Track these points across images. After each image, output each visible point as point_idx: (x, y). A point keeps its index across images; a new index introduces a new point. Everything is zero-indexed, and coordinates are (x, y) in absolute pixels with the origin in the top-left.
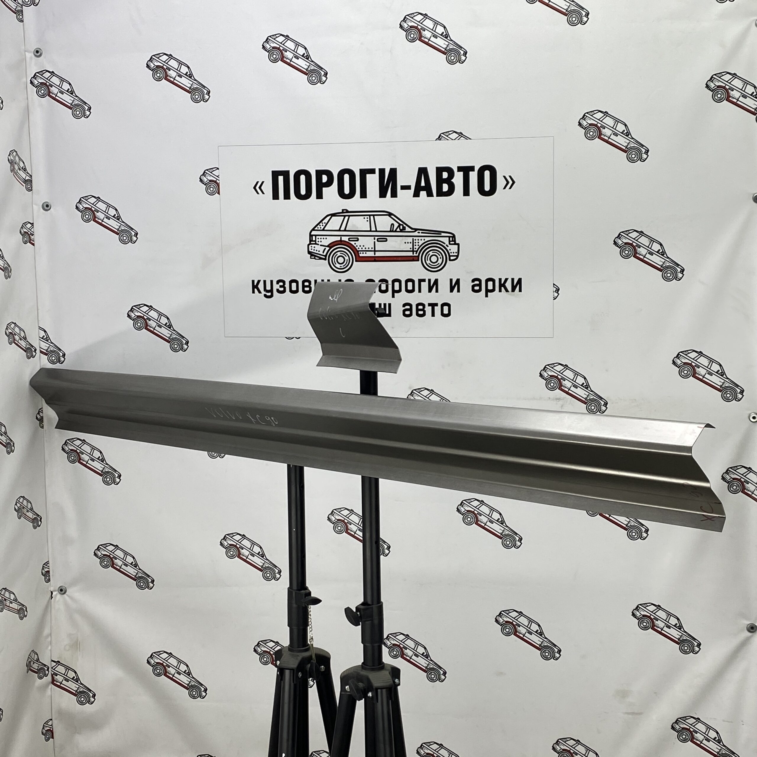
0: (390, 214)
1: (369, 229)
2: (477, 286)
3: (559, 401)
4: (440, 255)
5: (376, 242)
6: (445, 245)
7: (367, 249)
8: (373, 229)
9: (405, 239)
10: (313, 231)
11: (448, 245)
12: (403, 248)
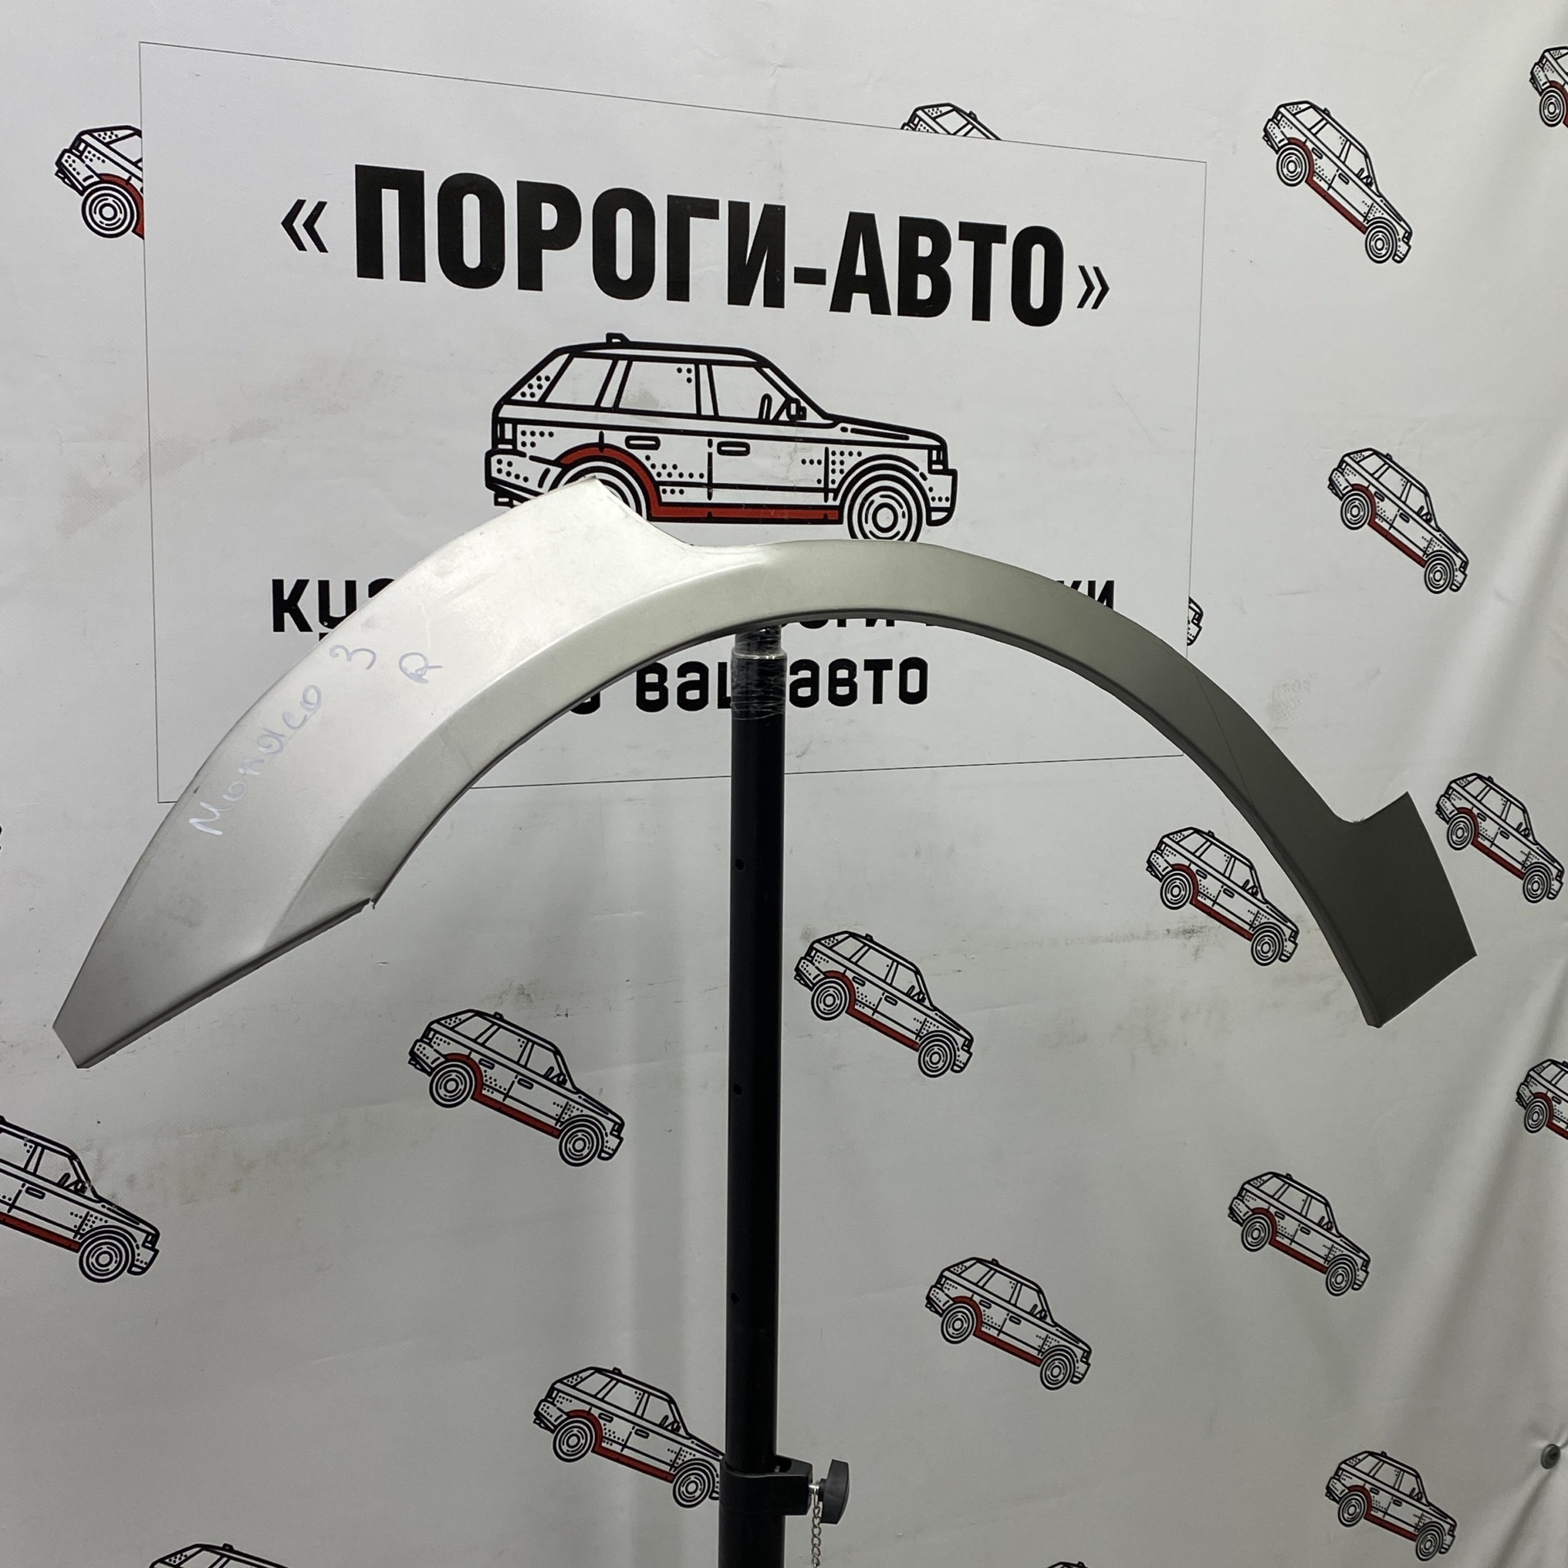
0: (760, 363)
1: (695, 412)
3: (1190, 937)
4: (901, 507)
5: (716, 456)
6: (917, 475)
7: (686, 479)
8: (707, 410)
9: (804, 448)
10: (505, 406)
11: (926, 473)
12: (799, 478)
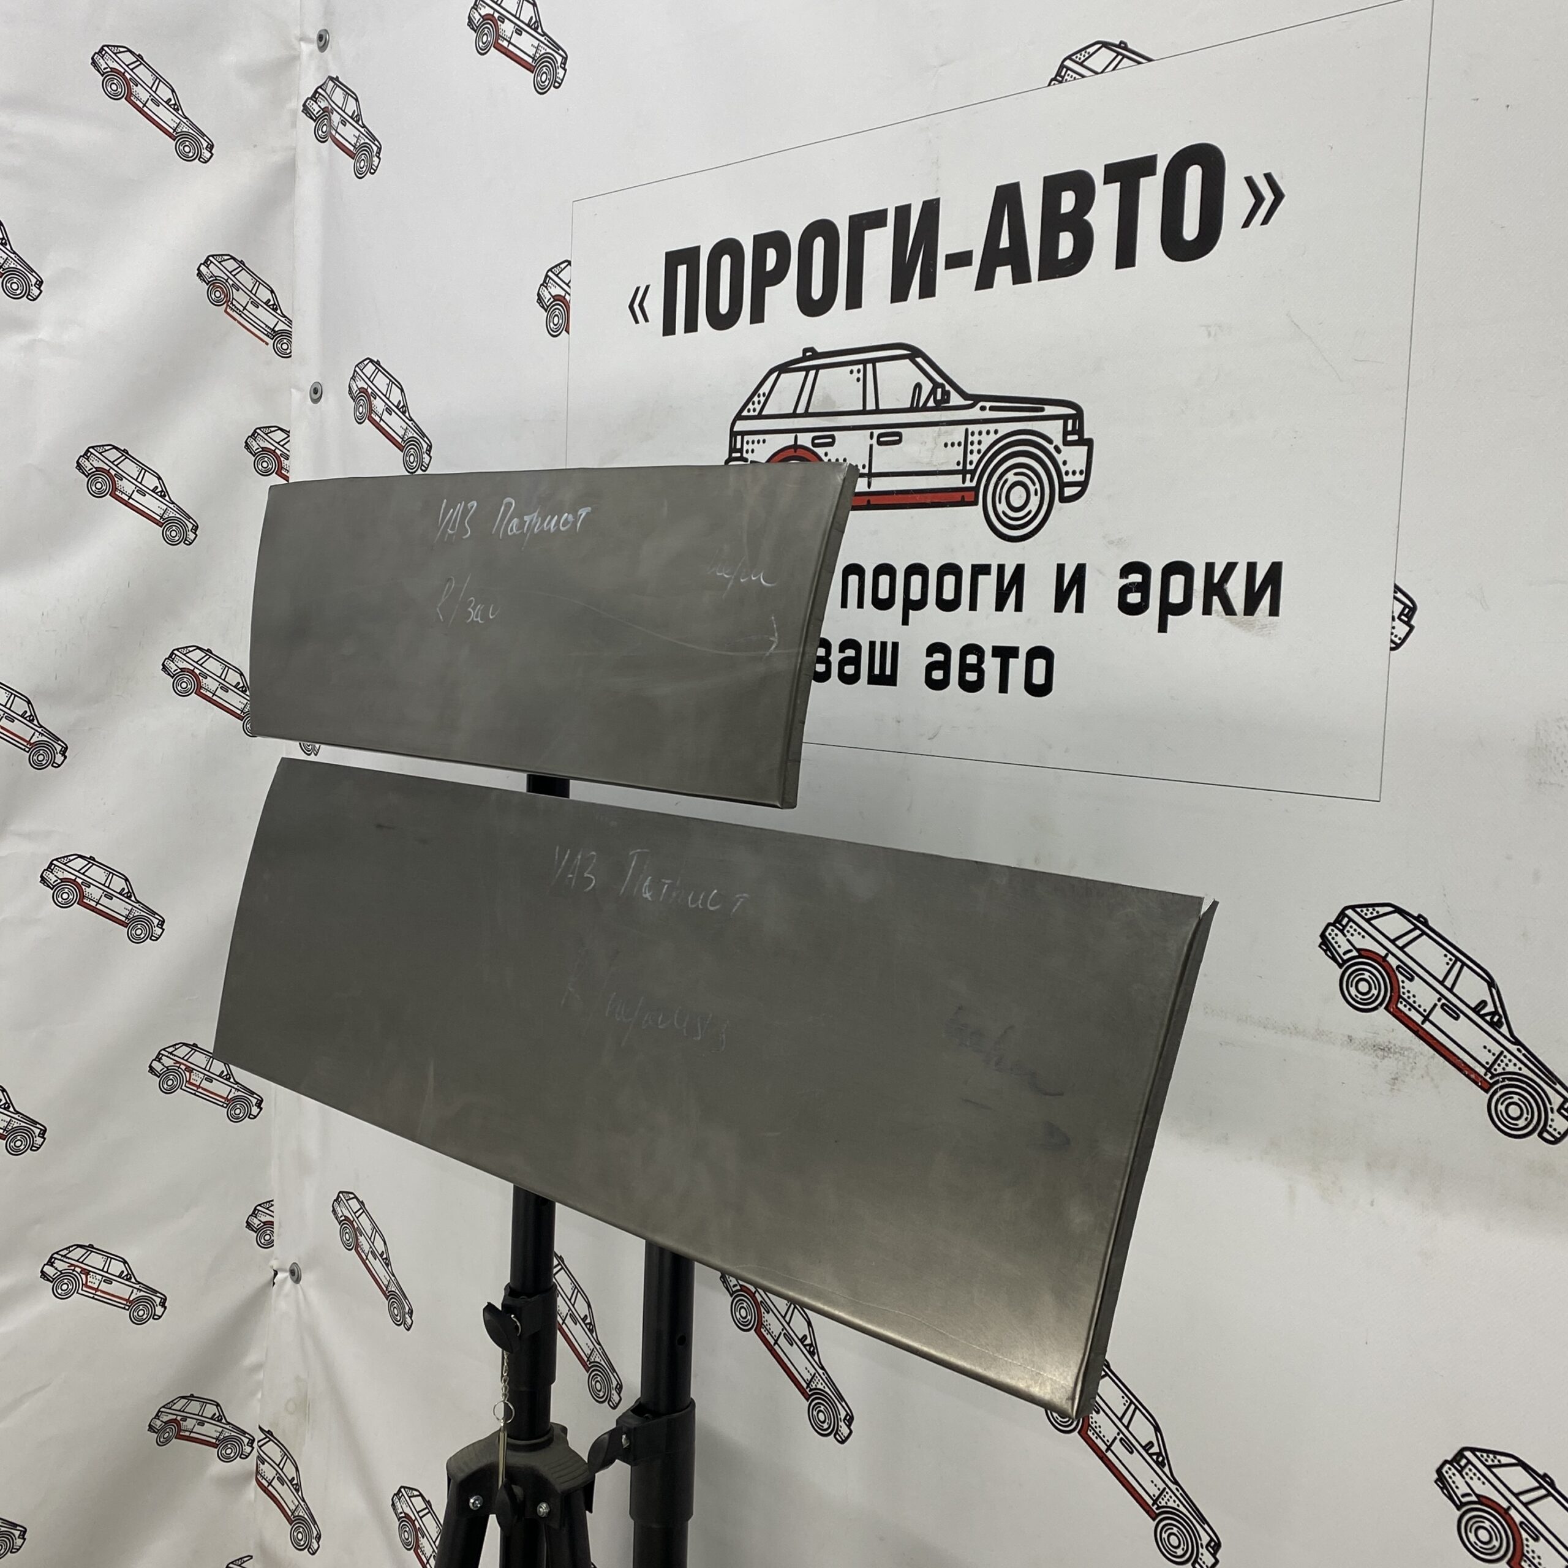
0: (914, 354)
1: (861, 408)
2: (1136, 592)
4: (1034, 484)
5: (876, 446)
6: (1051, 448)
8: (870, 406)
9: (946, 432)
10: (738, 422)
11: (1061, 447)
12: (942, 461)
